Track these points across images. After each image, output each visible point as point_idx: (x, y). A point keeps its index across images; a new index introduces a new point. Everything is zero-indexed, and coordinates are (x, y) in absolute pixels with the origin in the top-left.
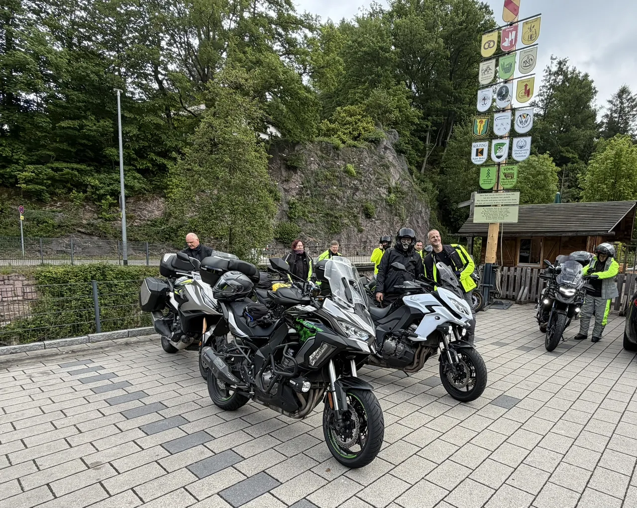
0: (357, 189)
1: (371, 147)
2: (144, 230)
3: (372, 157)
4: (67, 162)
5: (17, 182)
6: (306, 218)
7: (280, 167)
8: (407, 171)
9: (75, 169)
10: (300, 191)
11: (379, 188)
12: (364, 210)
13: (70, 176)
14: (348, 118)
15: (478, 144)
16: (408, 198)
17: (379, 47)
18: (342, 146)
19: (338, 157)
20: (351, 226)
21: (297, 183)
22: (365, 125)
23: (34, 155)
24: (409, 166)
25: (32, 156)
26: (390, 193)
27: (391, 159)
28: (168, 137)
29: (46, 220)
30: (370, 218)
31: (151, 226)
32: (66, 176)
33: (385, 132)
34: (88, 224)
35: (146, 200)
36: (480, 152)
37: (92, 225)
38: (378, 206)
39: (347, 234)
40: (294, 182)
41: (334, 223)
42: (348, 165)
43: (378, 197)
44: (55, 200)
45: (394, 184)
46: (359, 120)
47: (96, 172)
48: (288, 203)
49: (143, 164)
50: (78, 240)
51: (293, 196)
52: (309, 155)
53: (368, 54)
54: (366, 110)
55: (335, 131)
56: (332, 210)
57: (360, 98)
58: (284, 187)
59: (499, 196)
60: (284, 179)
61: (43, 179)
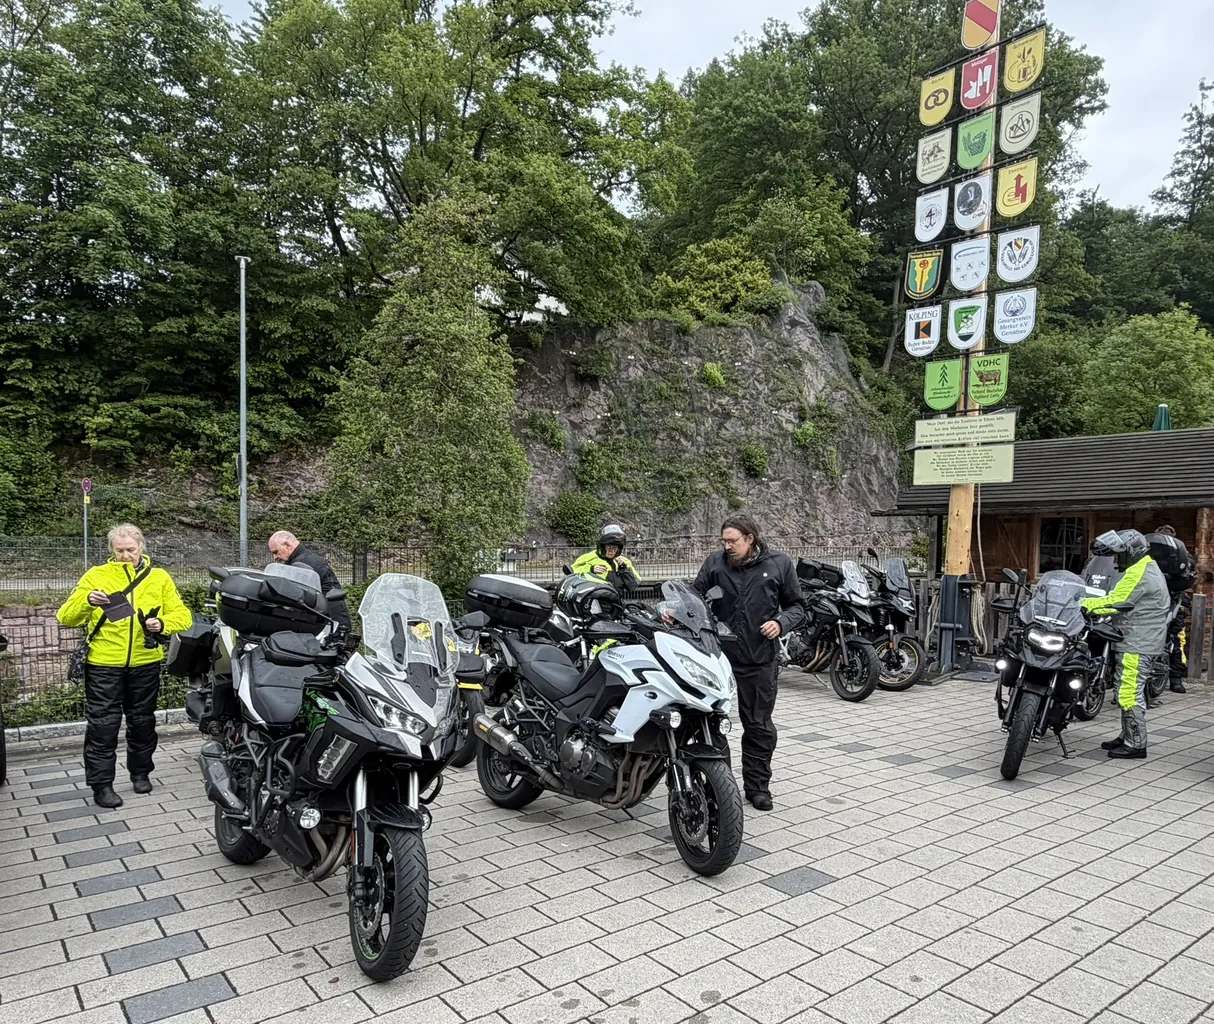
0: (728, 416)
1: (759, 324)
2: (296, 516)
3: (762, 345)
4: (169, 393)
5: (84, 436)
6: (615, 481)
7: (564, 378)
8: (845, 369)
9: (181, 406)
10: (605, 426)
11: (779, 409)
12: (743, 459)
13: (171, 421)
14: (712, 267)
15: (919, 311)
16: (845, 428)
17: (778, 111)
18: (695, 325)
19: (686, 350)
20: (714, 496)
21: (598, 409)
22: (748, 277)
23: (116, 386)
24: (852, 359)
25: (112, 387)
26: (802, 419)
27: (805, 345)
28: (344, 335)
29: (128, 502)
30: (756, 476)
31: (310, 507)
32: (166, 421)
33: (794, 289)
34: (198, 508)
35: (303, 458)
36: (923, 330)
37: (204, 510)
38: (774, 449)
39: (706, 514)
40: (593, 408)
41: (674, 490)
42: (708, 365)
43: (776, 431)
44: (144, 465)
45: (812, 400)
46: (736, 268)
47: (216, 410)
48: (579, 451)
49: (299, 389)
50: (179, 539)
51: (591, 437)
52: (625, 349)
53: (755, 129)
54: (752, 246)
55: (683, 295)
56: (671, 461)
57: (738, 221)
58: (572, 418)
59: (968, 424)
60: (571, 402)
61: (127, 428)
